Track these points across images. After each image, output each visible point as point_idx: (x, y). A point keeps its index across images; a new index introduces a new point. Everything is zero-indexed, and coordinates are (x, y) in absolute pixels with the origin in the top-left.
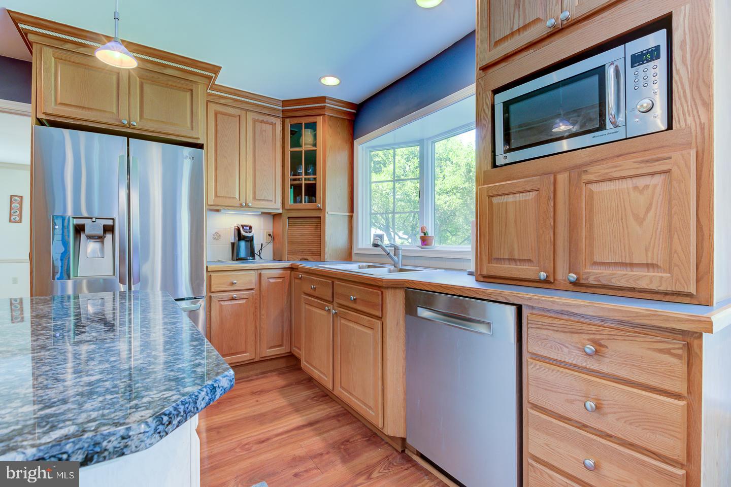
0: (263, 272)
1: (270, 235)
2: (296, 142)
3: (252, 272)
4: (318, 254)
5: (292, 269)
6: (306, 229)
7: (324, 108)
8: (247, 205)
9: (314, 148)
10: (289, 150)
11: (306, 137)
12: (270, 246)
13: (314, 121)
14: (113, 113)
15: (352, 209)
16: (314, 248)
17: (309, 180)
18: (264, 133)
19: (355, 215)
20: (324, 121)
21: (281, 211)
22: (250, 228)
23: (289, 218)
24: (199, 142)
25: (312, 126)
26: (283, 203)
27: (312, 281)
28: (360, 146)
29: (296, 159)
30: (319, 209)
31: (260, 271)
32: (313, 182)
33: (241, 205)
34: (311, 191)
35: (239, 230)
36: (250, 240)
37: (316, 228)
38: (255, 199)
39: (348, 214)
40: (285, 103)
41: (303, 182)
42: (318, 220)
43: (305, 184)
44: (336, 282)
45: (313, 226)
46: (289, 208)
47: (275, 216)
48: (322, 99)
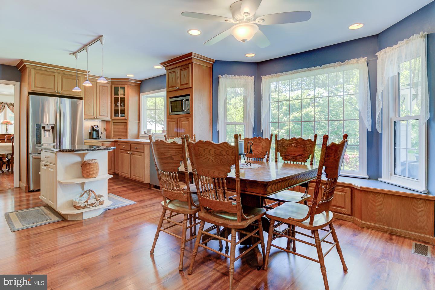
0: (104, 143)
1: (104, 129)
2: (116, 93)
3: (100, 143)
4: (126, 136)
5: (115, 142)
6: (121, 127)
7: (128, 82)
8: (97, 118)
9: (124, 97)
10: (114, 96)
11: (121, 92)
12: (105, 133)
13: (124, 86)
14: (52, 89)
15: (139, 119)
16: (124, 134)
17: (121, 108)
18: (103, 91)
19: (140, 121)
20: (128, 86)
21: (110, 120)
22: (98, 126)
23: (113, 122)
24: (81, 97)
25: (123, 88)
26: (111, 117)
27: (123, 145)
28: (143, 96)
29: (116, 100)
30: (126, 119)
31: (103, 143)
32: (124, 109)
33: (94, 118)
34: (123, 112)
35: (93, 127)
36: (97, 131)
37: (125, 127)
38: (100, 115)
39: (138, 121)
40: (112, 79)
41: (120, 109)
42: (125, 124)
43: (120, 110)
44: (131, 144)
45: (124, 126)
46: (113, 119)
47: (107, 122)
48: (128, 79)
